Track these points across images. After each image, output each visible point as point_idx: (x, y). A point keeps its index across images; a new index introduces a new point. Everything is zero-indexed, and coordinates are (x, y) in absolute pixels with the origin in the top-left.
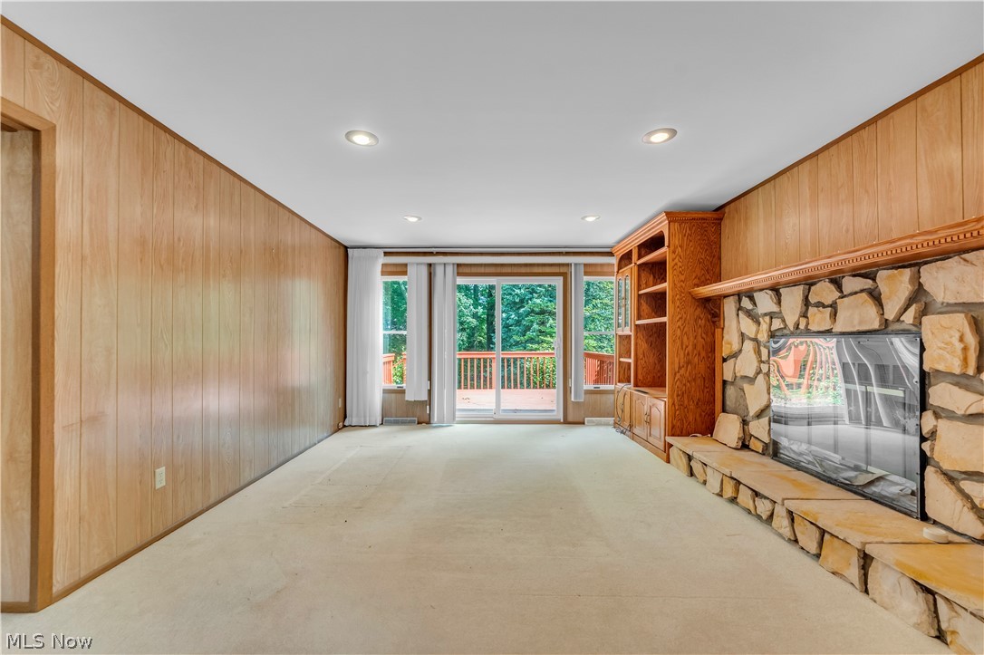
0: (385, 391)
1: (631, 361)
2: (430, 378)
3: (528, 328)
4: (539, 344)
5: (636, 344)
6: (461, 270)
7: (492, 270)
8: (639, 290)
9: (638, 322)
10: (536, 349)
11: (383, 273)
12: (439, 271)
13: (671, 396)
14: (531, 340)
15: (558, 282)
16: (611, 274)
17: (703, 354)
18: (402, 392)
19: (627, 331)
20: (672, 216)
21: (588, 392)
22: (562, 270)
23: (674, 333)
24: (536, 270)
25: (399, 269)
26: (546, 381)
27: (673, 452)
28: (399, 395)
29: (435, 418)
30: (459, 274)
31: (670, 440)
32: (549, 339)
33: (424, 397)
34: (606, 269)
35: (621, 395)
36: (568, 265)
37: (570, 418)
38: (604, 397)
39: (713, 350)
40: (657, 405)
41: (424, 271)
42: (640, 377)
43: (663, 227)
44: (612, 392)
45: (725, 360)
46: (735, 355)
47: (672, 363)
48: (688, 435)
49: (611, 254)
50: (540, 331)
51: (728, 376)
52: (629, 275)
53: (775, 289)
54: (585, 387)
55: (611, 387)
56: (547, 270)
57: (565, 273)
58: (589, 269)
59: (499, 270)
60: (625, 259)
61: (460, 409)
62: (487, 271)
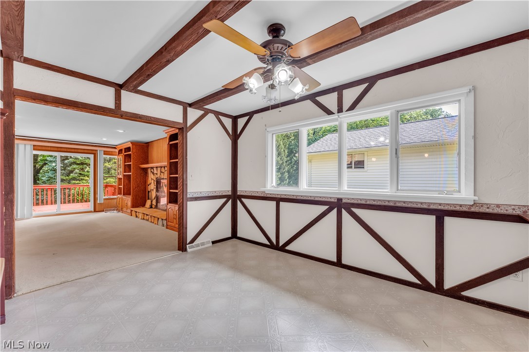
1: (122, 187)
3: (72, 172)
4: (80, 180)
5: (124, 181)
6: (35, 148)
7: (56, 149)
8: (125, 163)
9: (124, 174)
10: (78, 184)
13: (132, 196)
14: (74, 179)
16: (115, 155)
17: (143, 184)
19: (121, 176)
20: (133, 143)
21: (105, 199)
22: (93, 152)
23: (133, 178)
24: (80, 151)
26: (85, 199)
27: (133, 212)
30: (34, 149)
31: (132, 209)
32: (86, 178)
34: (113, 153)
35: (119, 199)
36: (96, 150)
37: (97, 210)
38: (113, 200)
39: (146, 183)
40: (128, 200)
42: (125, 192)
43: (130, 145)
44: (116, 199)
45: (148, 185)
46: (150, 184)
47: (133, 187)
48: (138, 207)
49: (115, 148)
50: (80, 174)
51: (149, 190)
52: (121, 157)
53: (157, 167)
54: (104, 197)
55: (115, 197)
56: (86, 151)
57: (95, 153)
58: (106, 153)
59: (59, 149)
60: (120, 151)
61: (34, 214)
62: (52, 149)
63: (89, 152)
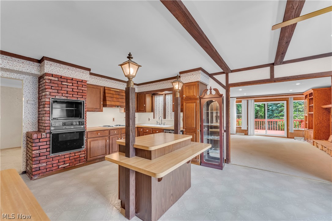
0: (237, 127)
1: (307, 122)
2: (248, 125)
5: (309, 118)
6: (256, 101)
7: (265, 100)
8: (309, 105)
9: (309, 113)
11: (236, 102)
12: (250, 101)
13: (314, 130)
15: (285, 102)
16: (303, 99)
18: (241, 128)
19: (307, 115)
20: (314, 89)
24: (277, 100)
25: (240, 101)
27: (315, 143)
28: (240, 128)
29: (249, 134)
30: (255, 102)
31: (314, 140)
33: (246, 129)
34: (301, 98)
36: (288, 98)
37: (289, 137)
38: (301, 132)
40: (311, 133)
41: (246, 101)
42: (309, 126)
43: (312, 91)
44: (304, 131)
49: (303, 94)
52: (306, 101)
54: (294, 129)
55: (303, 129)
56: (281, 99)
57: (287, 100)
58: (295, 99)
59: (266, 100)
60: (306, 96)
61: (255, 133)
62: (263, 100)
63: (283, 99)
